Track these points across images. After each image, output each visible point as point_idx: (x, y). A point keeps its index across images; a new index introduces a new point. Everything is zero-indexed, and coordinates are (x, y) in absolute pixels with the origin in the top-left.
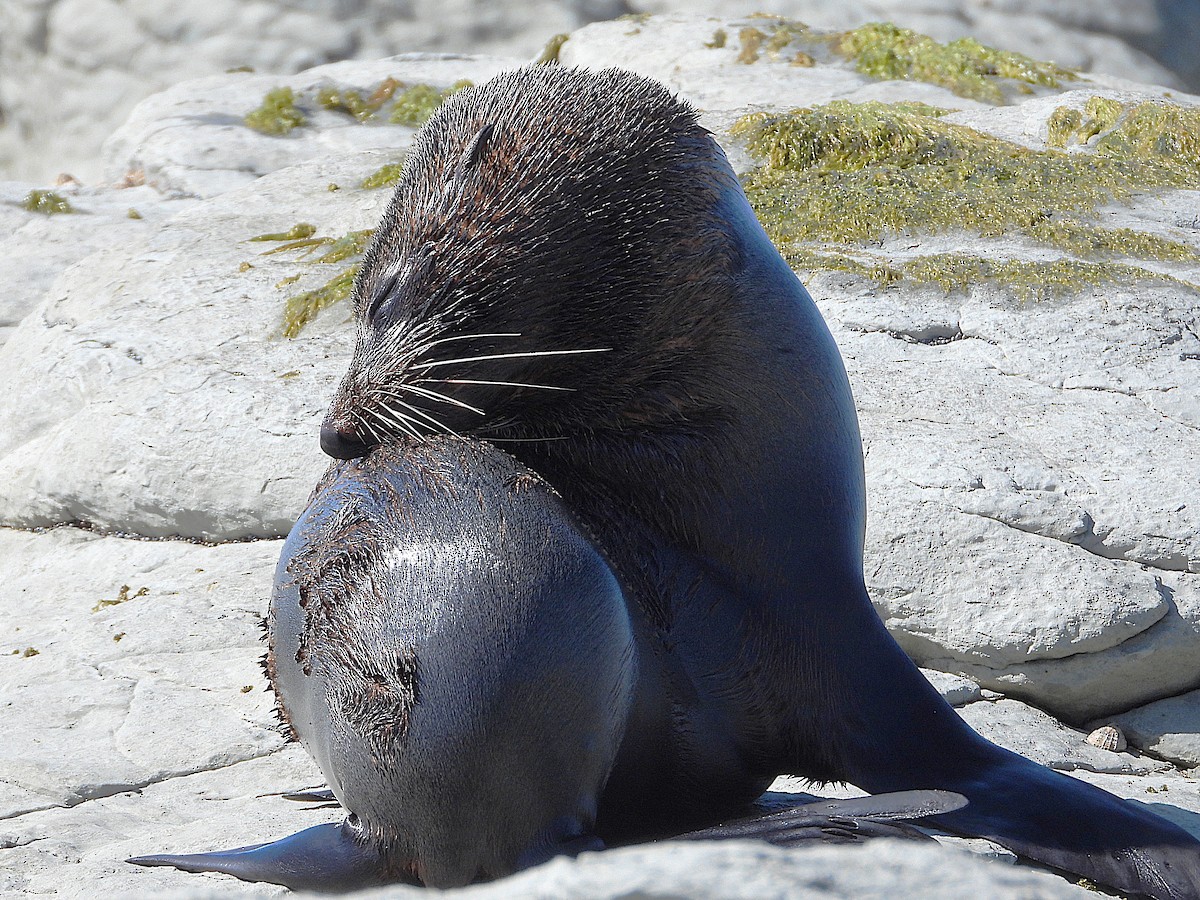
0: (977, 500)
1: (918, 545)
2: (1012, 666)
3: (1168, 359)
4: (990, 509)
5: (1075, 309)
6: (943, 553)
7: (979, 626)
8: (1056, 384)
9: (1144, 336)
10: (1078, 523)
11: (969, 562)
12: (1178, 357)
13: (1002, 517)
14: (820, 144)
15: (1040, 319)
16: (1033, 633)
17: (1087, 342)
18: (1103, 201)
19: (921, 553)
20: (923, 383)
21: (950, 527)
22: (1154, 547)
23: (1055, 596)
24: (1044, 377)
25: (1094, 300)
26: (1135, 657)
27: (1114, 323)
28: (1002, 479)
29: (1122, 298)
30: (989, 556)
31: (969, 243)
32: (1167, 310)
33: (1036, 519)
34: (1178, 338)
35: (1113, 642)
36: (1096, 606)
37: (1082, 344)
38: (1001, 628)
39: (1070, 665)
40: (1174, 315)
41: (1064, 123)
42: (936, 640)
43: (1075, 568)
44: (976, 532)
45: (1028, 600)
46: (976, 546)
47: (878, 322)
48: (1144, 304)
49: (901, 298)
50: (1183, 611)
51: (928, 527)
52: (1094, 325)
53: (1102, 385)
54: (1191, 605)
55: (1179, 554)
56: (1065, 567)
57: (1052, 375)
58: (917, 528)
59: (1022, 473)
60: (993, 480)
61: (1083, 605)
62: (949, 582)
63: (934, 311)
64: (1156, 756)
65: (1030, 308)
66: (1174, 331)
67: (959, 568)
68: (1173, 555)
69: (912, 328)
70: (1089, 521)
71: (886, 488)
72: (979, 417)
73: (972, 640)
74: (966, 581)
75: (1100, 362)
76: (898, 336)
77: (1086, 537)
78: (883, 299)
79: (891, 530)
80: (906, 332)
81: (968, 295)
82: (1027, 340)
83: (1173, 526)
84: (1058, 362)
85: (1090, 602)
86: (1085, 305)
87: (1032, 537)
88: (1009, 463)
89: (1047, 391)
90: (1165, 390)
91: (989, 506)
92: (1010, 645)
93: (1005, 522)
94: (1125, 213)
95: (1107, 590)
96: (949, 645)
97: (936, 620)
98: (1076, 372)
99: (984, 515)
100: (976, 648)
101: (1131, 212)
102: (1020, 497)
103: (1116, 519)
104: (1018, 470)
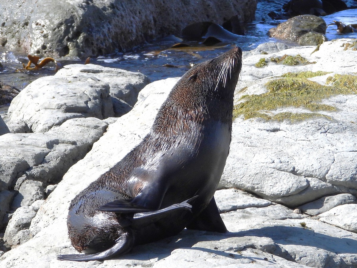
0: (273, 165)
1: (261, 175)
2: (279, 198)
3: (318, 133)
4: (275, 167)
5: (302, 124)
6: (265, 176)
7: (272, 190)
8: (296, 139)
9: (314, 129)
10: (292, 169)
11: (270, 178)
12: (320, 133)
13: (277, 168)
14: (280, 87)
15: (295, 126)
16: (282, 191)
17: (303, 131)
18: (324, 98)
19: (261, 176)
20: (270, 141)
21: (267, 171)
22: (307, 173)
23: (286, 184)
24: (294, 138)
25: (306, 122)
26: (302, 195)
27: (308, 127)
28: (278, 161)
29: (311, 121)
30: (274, 176)
31: (292, 109)
32: (319, 123)
33: (284, 169)
34: (321, 129)
35: (297, 193)
36: (294, 186)
37: (302, 131)
38: (276, 191)
39: (290, 197)
40: (320, 124)
41: (329, 80)
42: (264, 193)
43: (290, 178)
44: (272, 172)
45: (281, 185)
46: (272, 175)
47: (264, 128)
48: (315, 122)
49: (269, 123)
50: (311, 186)
51: (263, 171)
52: (305, 127)
53: (304, 139)
54: (313, 184)
55: (311, 174)
56: (288, 178)
57: (295, 138)
58: (261, 171)
59: (283, 159)
60: (277, 161)
61: (291, 186)
62: (267, 182)
63: (276, 125)
64: (306, 214)
65: (293, 124)
66: (320, 128)
67: (269, 179)
68: (310, 174)
69: (270, 129)
70: (294, 168)
71: (256, 163)
72: (278, 147)
73: (270, 193)
74: (269, 182)
75: (305, 135)
76: (268, 131)
77: (294, 172)
78: (266, 123)
79: (256, 172)
80: (269, 130)
81: (283, 122)
82: (292, 131)
83: (310, 169)
84: (297, 135)
85: (292, 185)
86: (304, 123)
87: (283, 172)
88: (280, 157)
89: (294, 141)
90: (316, 140)
91: (275, 166)
92: (277, 194)
93: (278, 169)
94: (327, 100)
95: (296, 182)
96: (267, 194)
97: (264, 189)
98: (300, 137)
99: (274, 168)
100: (271, 195)
101: (328, 100)
102: (281, 164)
103: (299, 168)
104: (282, 159)
